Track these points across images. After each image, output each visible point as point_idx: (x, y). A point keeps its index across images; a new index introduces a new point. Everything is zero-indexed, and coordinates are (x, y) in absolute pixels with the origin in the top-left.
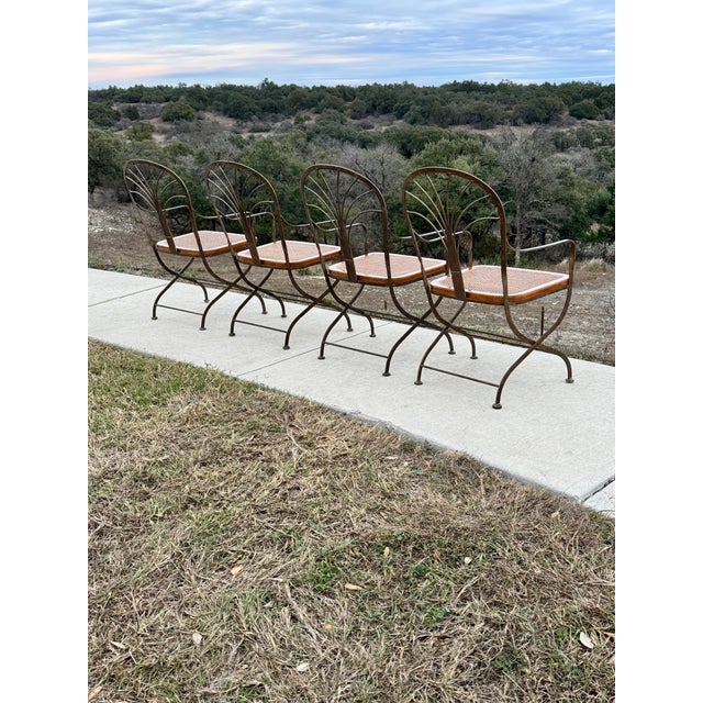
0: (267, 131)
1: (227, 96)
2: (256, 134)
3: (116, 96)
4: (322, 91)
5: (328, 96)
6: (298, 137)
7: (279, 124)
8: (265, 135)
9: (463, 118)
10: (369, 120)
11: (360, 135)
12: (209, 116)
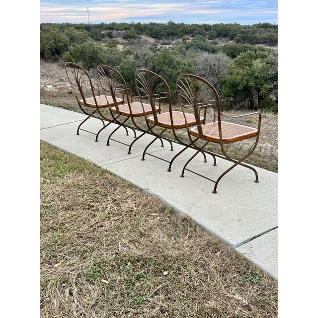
0: (169, 44)
1: (152, 28)
2: (164, 46)
3: (104, 27)
4: (196, 26)
5: (198, 28)
6: (182, 48)
7: (174, 41)
8: (167, 47)
9: (262, 41)
10: (217, 40)
11: (212, 47)
12: (144, 37)
